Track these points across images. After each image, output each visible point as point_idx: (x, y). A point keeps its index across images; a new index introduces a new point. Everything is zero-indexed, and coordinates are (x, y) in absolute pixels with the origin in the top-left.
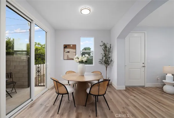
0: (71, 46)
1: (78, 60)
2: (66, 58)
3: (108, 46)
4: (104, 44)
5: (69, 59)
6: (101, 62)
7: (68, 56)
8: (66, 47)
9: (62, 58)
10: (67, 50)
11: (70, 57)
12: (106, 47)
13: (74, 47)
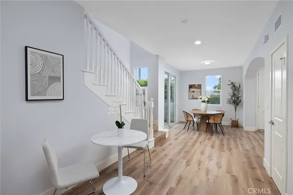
0: (196, 86)
1: (201, 100)
2: (191, 97)
3: (237, 85)
4: (232, 83)
5: (194, 98)
6: (229, 102)
7: (193, 95)
8: (191, 87)
9: (187, 97)
10: (192, 90)
11: (195, 96)
12: (234, 86)
13: (199, 87)
